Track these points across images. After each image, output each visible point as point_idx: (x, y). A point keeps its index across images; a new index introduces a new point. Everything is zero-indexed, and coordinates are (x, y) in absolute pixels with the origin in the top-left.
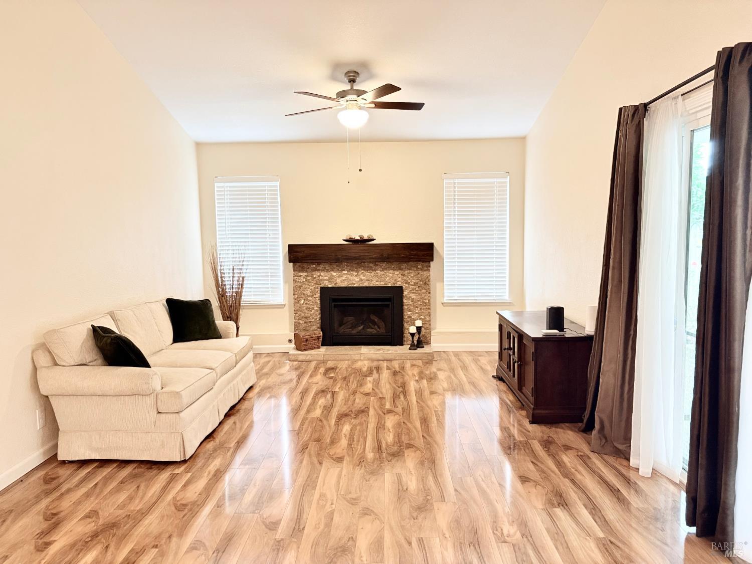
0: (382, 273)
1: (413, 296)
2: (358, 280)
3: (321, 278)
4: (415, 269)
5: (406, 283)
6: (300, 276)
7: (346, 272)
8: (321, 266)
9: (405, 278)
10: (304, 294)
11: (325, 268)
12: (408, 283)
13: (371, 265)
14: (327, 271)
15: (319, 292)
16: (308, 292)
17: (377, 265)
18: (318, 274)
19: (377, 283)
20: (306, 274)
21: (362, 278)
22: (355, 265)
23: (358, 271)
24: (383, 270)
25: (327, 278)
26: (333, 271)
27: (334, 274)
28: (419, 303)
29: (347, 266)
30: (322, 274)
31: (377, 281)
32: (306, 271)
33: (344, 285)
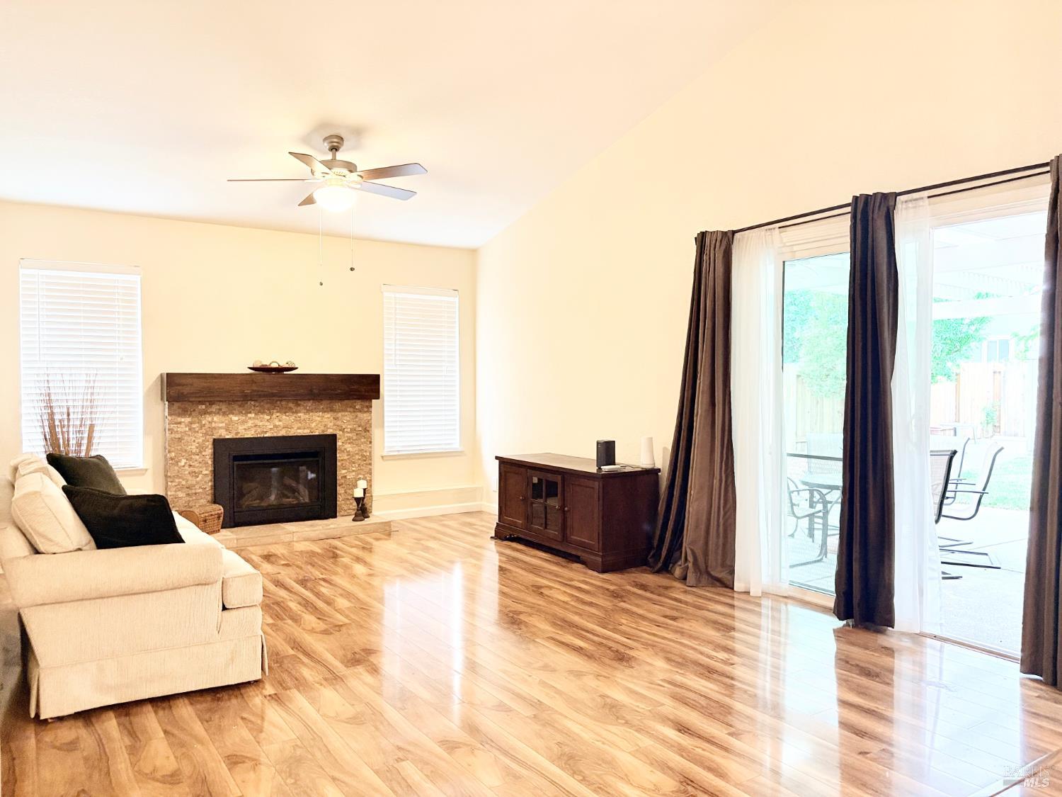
0: (307, 416)
1: (349, 447)
2: (272, 427)
3: (213, 425)
4: (352, 410)
5: (340, 430)
6: (180, 423)
7: (253, 415)
8: (214, 408)
9: (339, 423)
10: (186, 451)
11: (220, 410)
12: (343, 430)
13: (291, 405)
14: (224, 414)
15: (210, 446)
16: (193, 448)
17: (299, 405)
18: (210, 419)
19: (299, 431)
20: (188, 420)
21: (277, 424)
22: (267, 406)
23: (271, 414)
24: (308, 411)
25: (224, 425)
26: (233, 414)
27: (235, 418)
28: (357, 457)
29: (254, 406)
30: (215, 419)
31: (299, 428)
32: (190, 415)
33: (249, 435)
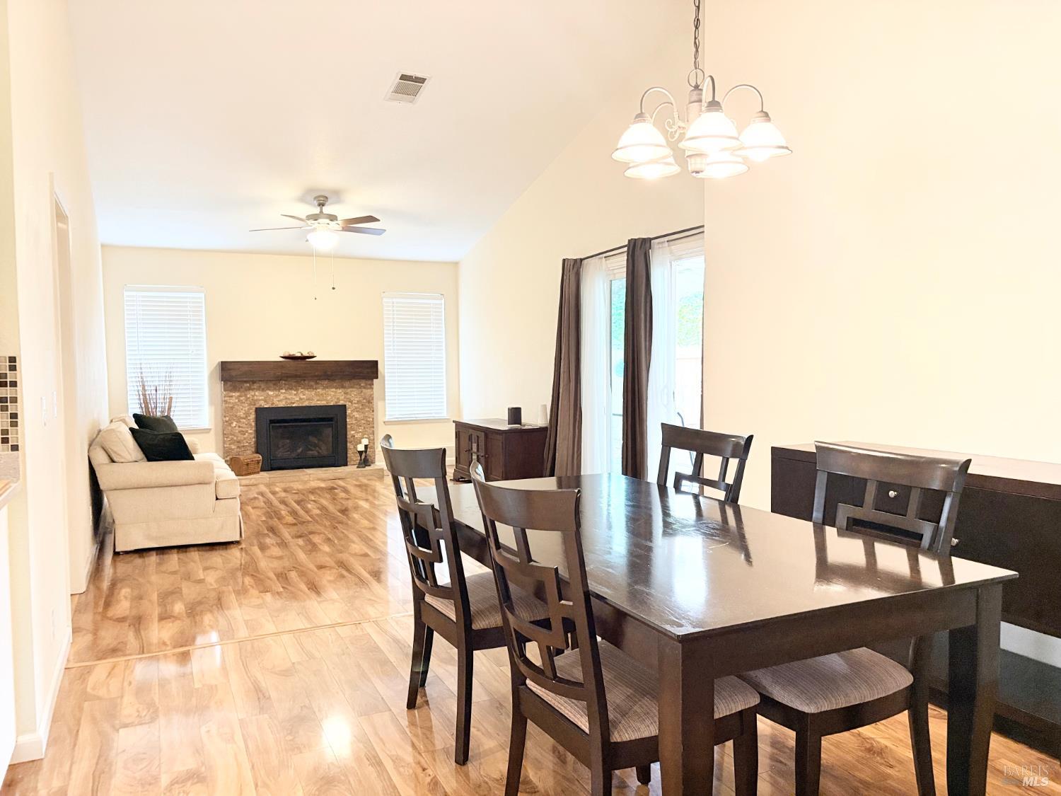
0: (324, 391)
1: (356, 415)
2: (298, 399)
3: (255, 397)
4: (358, 387)
5: (349, 402)
6: (232, 396)
7: (284, 391)
8: (255, 386)
9: (348, 396)
10: (236, 416)
11: (260, 387)
12: (351, 402)
13: (312, 383)
14: (263, 390)
15: (253, 413)
16: (241, 414)
17: (317, 383)
18: (253, 394)
19: (319, 402)
20: (237, 394)
21: (302, 397)
22: (294, 384)
23: (297, 390)
24: (324, 388)
25: (263, 398)
26: (270, 390)
27: (271, 393)
28: (363, 421)
29: (285, 384)
30: (257, 393)
31: (318, 400)
32: (239, 391)
33: (282, 404)
